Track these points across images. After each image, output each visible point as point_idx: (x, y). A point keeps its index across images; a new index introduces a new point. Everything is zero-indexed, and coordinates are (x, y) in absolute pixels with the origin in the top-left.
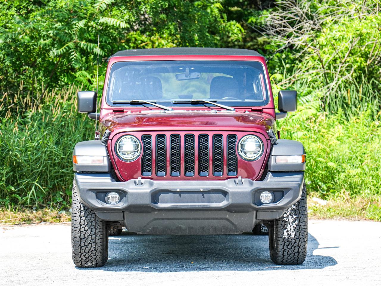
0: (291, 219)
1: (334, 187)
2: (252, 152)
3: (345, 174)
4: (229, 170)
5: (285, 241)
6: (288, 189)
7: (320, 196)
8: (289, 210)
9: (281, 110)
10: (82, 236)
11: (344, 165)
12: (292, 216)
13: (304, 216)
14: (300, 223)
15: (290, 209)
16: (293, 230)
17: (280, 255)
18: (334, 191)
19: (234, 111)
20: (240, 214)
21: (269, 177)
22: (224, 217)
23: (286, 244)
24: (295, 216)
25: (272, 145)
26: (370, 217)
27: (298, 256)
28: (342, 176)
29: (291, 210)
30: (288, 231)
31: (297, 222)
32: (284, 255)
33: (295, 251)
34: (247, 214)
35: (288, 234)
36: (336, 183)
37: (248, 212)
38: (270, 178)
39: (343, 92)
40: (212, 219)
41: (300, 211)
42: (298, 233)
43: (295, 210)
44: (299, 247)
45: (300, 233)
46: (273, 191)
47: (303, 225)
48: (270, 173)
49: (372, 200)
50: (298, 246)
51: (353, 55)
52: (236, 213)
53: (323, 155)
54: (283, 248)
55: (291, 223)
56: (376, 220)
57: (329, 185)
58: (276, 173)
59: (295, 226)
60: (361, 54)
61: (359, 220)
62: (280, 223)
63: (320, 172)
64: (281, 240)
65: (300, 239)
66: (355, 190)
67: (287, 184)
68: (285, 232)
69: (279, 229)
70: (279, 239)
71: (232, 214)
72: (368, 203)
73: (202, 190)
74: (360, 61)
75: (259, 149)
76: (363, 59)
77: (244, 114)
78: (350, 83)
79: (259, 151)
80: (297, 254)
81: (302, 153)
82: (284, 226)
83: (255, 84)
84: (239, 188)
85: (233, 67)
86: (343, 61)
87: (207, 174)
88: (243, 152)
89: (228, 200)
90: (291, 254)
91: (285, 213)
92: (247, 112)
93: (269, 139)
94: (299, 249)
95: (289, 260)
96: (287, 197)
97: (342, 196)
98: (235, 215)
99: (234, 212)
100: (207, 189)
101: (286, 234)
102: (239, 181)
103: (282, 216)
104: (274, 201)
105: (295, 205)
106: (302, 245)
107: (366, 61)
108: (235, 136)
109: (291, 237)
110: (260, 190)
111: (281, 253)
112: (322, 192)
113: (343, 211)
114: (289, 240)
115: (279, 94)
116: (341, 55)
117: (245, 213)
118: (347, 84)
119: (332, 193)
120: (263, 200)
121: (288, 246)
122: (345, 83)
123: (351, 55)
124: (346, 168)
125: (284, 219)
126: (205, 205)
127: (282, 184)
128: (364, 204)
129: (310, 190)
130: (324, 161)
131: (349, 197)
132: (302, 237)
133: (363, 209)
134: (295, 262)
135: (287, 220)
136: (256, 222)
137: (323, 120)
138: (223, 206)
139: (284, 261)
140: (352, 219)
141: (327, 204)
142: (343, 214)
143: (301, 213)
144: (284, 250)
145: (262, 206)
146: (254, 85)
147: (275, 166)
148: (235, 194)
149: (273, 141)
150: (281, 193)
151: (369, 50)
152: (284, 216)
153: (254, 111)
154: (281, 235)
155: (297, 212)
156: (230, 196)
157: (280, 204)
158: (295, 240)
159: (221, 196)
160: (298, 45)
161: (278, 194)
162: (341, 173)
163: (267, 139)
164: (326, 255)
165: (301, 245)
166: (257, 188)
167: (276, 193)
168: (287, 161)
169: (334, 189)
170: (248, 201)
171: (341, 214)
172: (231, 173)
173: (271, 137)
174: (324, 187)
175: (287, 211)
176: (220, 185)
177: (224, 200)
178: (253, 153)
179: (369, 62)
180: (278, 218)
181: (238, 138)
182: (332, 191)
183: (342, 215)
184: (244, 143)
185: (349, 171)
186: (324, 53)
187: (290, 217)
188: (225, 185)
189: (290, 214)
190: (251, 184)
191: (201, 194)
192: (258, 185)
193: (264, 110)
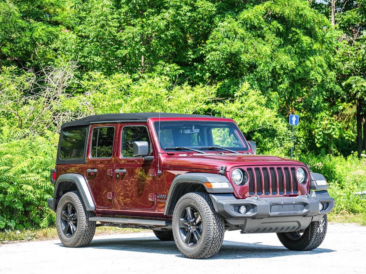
0: (322, 221)
10: (214, 237)
16: (322, 228)
23: (317, 236)
24: (324, 219)
31: (324, 222)
34: (309, 218)
35: (320, 230)
45: (325, 229)
46: (323, 203)
48: (314, 192)
50: (322, 237)
54: (315, 239)
59: (323, 225)
62: (316, 223)
64: (315, 234)
68: (318, 229)
69: (315, 228)
73: (294, 203)
79: (303, 178)
82: (318, 225)
89: (308, 209)
114: (319, 234)
126: (295, 213)
150: (327, 204)
154: (315, 231)
156: (310, 206)
158: (322, 234)
159: (303, 206)
172: (294, 192)
177: (304, 209)
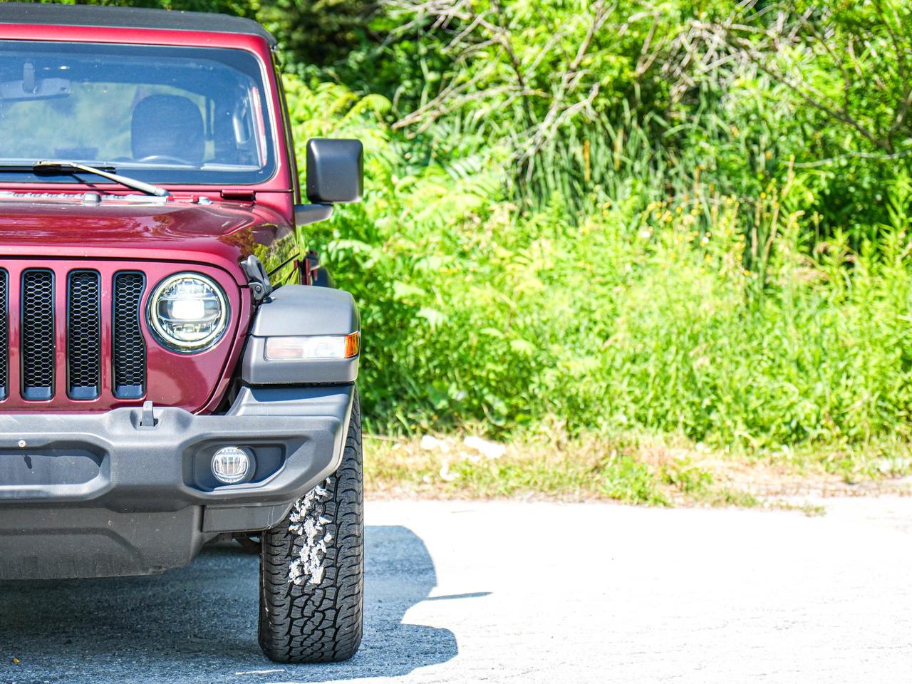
0: (311, 529)
1: (526, 408)
2: (196, 323)
3: (557, 373)
4: (119, 381)
5: (295, 593)
6: (299, 440)
7: (488, 433)
8: (306, 501)
9: (314, 198)
11: (555, 349)
12: (316, 519)
13: (353, 519)
14: (339, 541)
15: (309, 496)
16: (318, 562)
17: (280, 635)
18: (528, 417)
19: (164, 199)
20: (150, 516)
21: (245, 401)
22: (98, 525)
23: (297, 602)
24: (323, 520)
25: (256, 304)
26: (611, 493)
27: (334, 638)
28: (549, 376)
29: (314, 501)
30: (301, 566)
31: (328, 537)
32: (292, 637)
33: (326, 624)
34: (174, 516)
35: (303, 574)
36: (533, 397)
37: (173, 510)
38: (247, 405)
39: (573, 150)
40: (63, 531)
41: (338, 504)
42: (333, 570)
43: (323, 502)
44: (338, 611)
45: (338, 569)
46: (251, 445)
47: (347, 545)
48: (248, 391)
49: (622, 445)
50: (333, 608)
51: (600, 48)
52: (136, 515)
53: (501, 322)
54: (289, 615)
55: (310, 542)
56: (627, 500)
57: (514, 401)
58: (267, 390)
59: (324, 550)
60: (622, 46)
61: (582, 501)
62: (278, 539)
63: (490, 366)
64: (283, 590)
65: (338, 589)
66: (586, 416)
67: (296, 424)
68: (294, 566)
69: (276, 560)
70: (275, 589)
71: (124, 516)
72: (610, 452)
73: (22, 444)
74: (617, 65)
75: (214, 317)
76: (625, 60)
77: (195, 206)
78: (592, 126)
79: (217, 322)
80: (330, 633)
81: (346, 330)
82: (291, 549)
83: (239, 118)
84: (142, 438)
85: (169, 65)
86: (574, 65)
87: (49, 394)
88: (165, 326)
89: (106, 475)
90: (313, 631)
91: (293, 510)
92: (203, 202)
93: (247, 287)
94: (336, 616)
95: (309, 651)
96: (296, 464)
97: (545, 434)
98: (133, 518)
99: (128, 512)
100: (39, 441)
101: (298, 574)
102: (146, 414)
103: (283, 517)
104: (255, 476)
105: (324, 484)
106: (345, 606)
107: (633, 66)
108: (138, 277)
109: (312, 581)
110: (212, 444)
111: (282, 631)
112: (493, 421)
113: (541, 477)
114: (305, 591)
115: (308, 147)
116: (569, 48)
117: (165, 514)
118: (584, 129)
119: (522, 423)
120: (221, 473)
121: (303, 608)
122: (579, 125)
123: (595, 48)
124: (560, 357)
125: (291, 528)
126: (32, 491)
127: (280, 424)
128: (601, 454)
129: (463, 415)
130: (501, 336)
131: (563, 436)
132: (346, 582)
133: (597, 468)
134: (326, 654)
135: (300, 533)
136: (202, 539)
137: (503, 225)
138: (91, 494)
139: (293, 653)
140: (565, 498)
141: (504, 456)
142: (540, 483)
143: (344, 508)
144: (293, 620)
145: (218, 492)
146: (235, 121)
147: (260, 369)
148: (129, 456)
149: (259, 292)
150: (277, 451)
151: (644, 35)
152: (292, 519)
153: (228, 197)
154: (281, 577)
155: (331, 507)
156: (114, 464)
157: (273, 484)
158: (324, 589)
159: (87, 462)
160: (447, 16)
161: (268, 455)
162: (546, 370)
163: (239, 287)
164: (437, 624)
165: (344, 604)
166: (201, 436)
167: (260, 451)
168: (300, 353)
169: (528, 412)
170: (171, 476)
171: (536, 483)
172: (125, 391)
173: (254, 279)
174: (501, 406)
175: (301, 504)
176: (85, 426)
177: (95, 476)
178: (198, 328)
179: (641, 69)
180: (270, 526)
181: (150, 281)
182: (520, 417)
183: (538, 488)
184: (169, 298)
185: (568, 364)
186: (526, 41)
187: (309, 524)
188: (98, 427)
189: (310, 513)
190: (184, 423)
191: (21, 458)
192: (204, 426)
193: (259, 197)
